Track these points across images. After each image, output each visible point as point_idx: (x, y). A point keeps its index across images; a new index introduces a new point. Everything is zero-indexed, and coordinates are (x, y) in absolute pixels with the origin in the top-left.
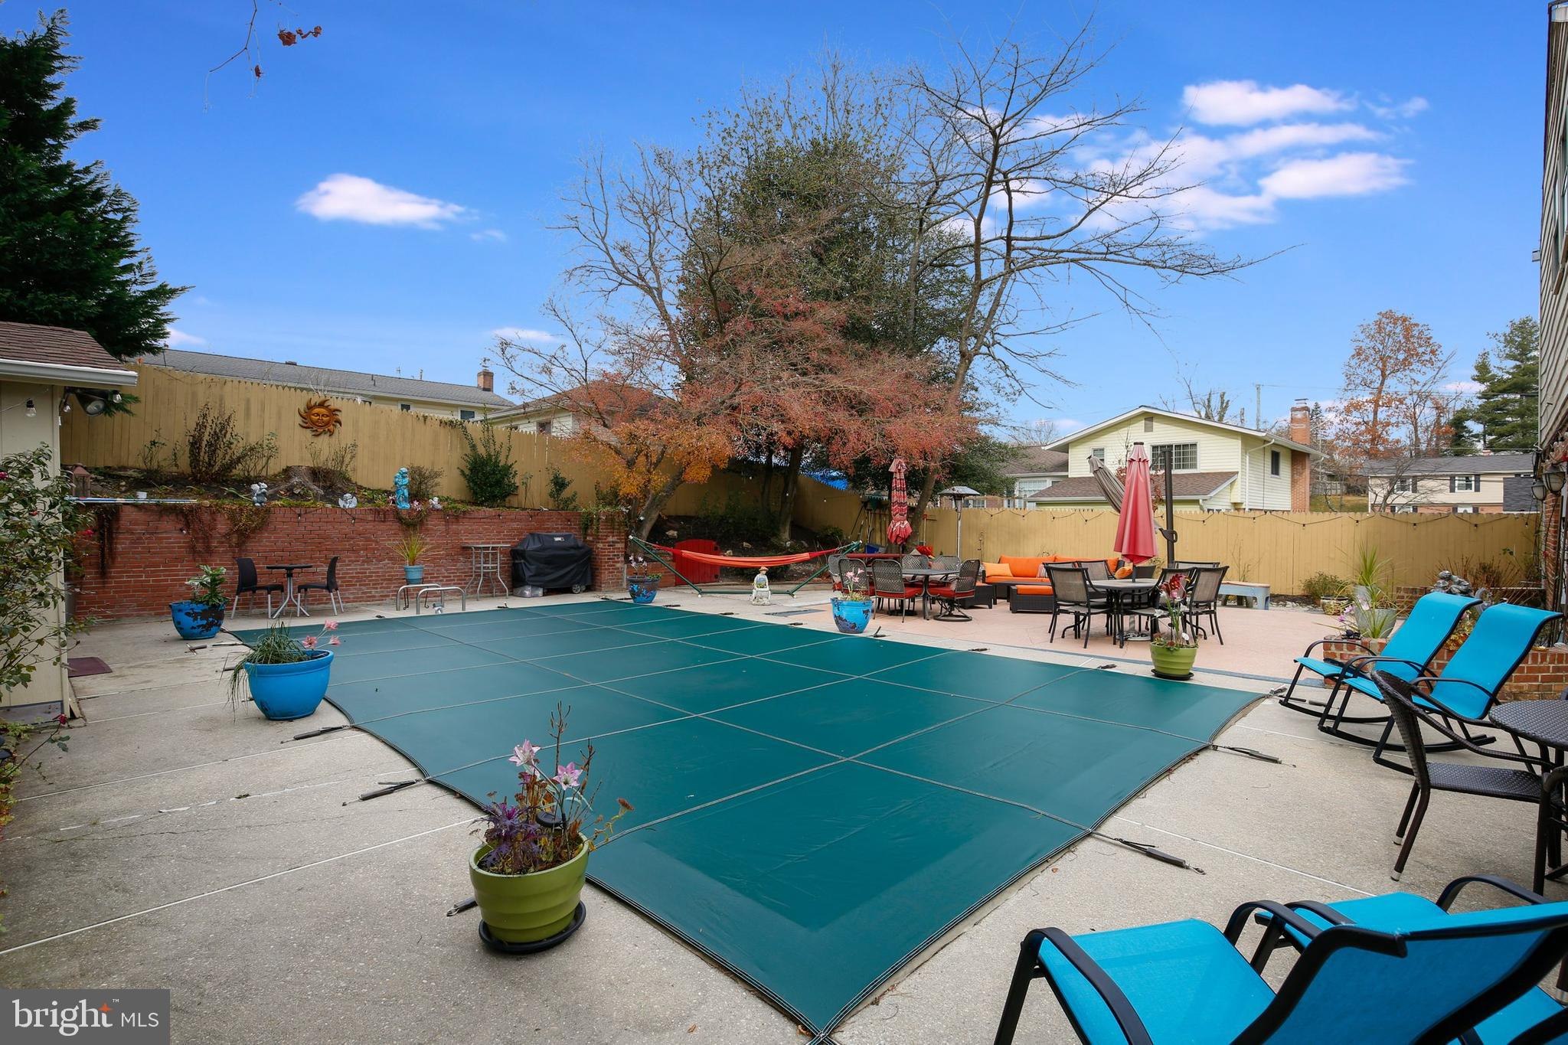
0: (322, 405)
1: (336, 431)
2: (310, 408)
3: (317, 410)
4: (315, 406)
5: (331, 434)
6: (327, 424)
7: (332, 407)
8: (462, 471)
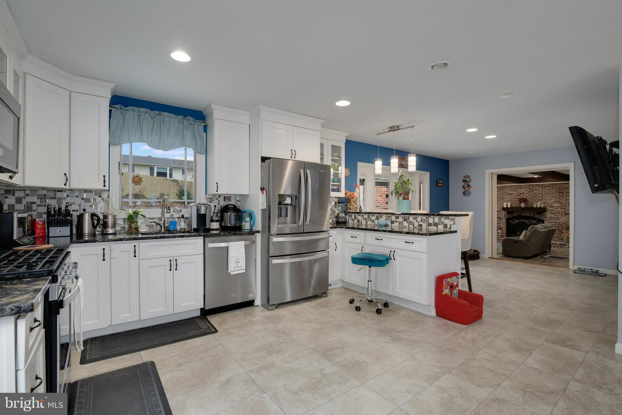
0: (137, 177)
1: (141, 184)
2: (134, 177)
3: (136, 178)
4: (136, 177)
5: (140, 184)
6: (139, 182)
7: (140, 177)
8: (177, 194)
